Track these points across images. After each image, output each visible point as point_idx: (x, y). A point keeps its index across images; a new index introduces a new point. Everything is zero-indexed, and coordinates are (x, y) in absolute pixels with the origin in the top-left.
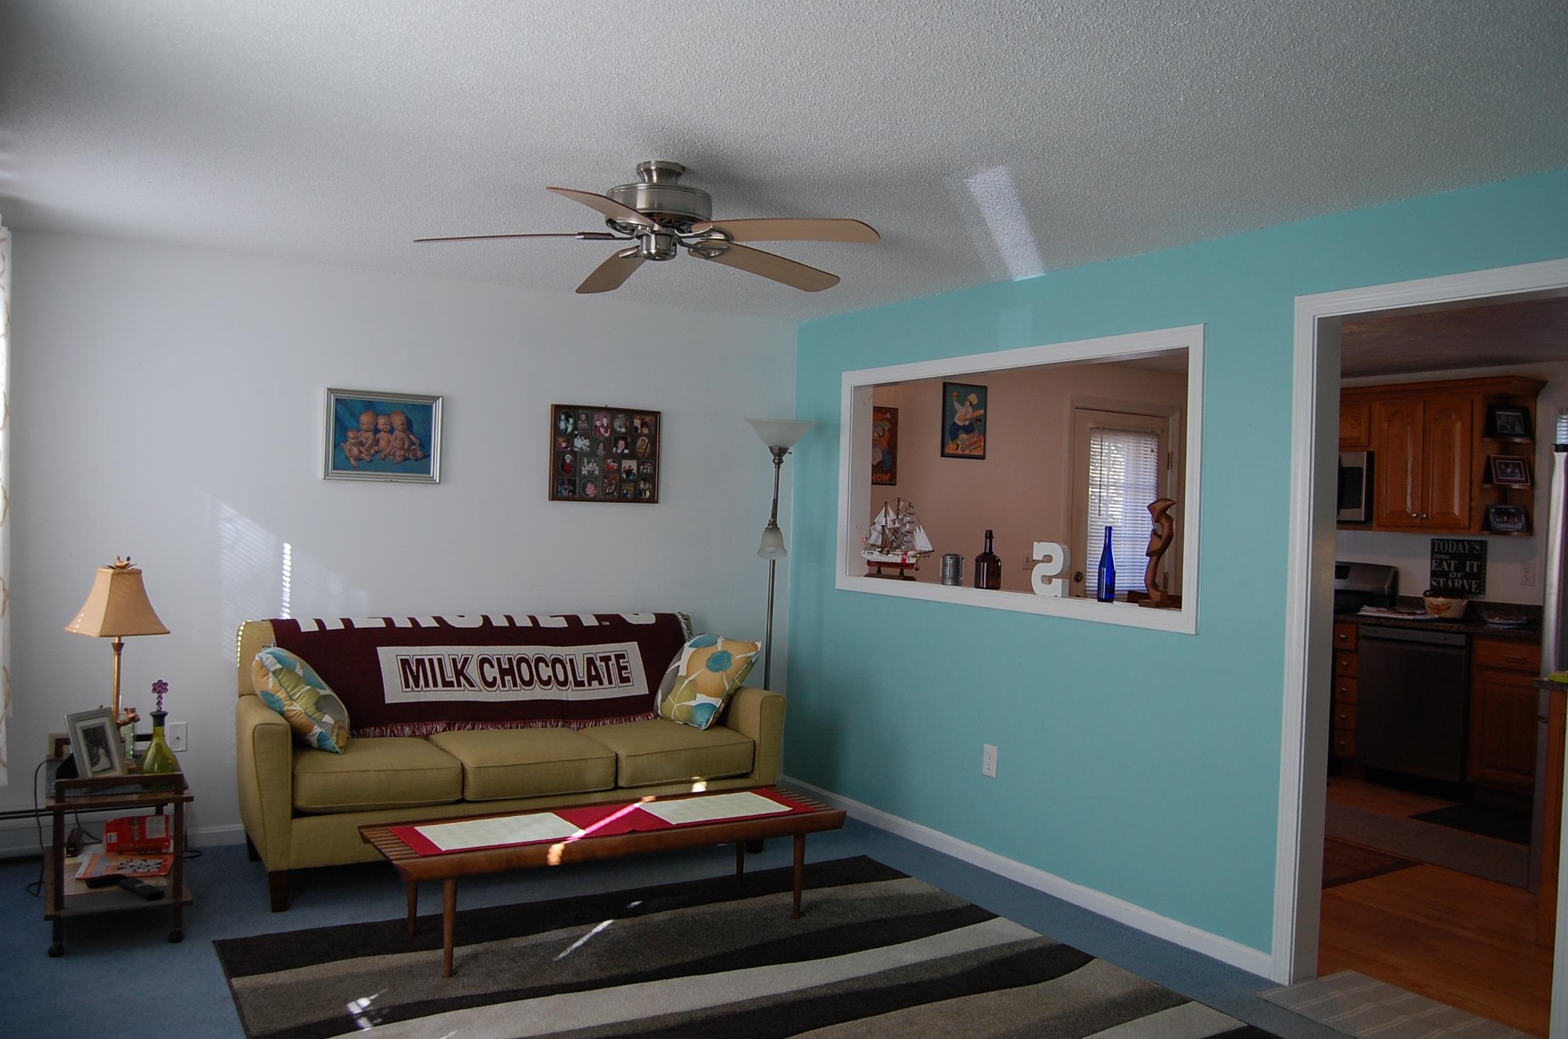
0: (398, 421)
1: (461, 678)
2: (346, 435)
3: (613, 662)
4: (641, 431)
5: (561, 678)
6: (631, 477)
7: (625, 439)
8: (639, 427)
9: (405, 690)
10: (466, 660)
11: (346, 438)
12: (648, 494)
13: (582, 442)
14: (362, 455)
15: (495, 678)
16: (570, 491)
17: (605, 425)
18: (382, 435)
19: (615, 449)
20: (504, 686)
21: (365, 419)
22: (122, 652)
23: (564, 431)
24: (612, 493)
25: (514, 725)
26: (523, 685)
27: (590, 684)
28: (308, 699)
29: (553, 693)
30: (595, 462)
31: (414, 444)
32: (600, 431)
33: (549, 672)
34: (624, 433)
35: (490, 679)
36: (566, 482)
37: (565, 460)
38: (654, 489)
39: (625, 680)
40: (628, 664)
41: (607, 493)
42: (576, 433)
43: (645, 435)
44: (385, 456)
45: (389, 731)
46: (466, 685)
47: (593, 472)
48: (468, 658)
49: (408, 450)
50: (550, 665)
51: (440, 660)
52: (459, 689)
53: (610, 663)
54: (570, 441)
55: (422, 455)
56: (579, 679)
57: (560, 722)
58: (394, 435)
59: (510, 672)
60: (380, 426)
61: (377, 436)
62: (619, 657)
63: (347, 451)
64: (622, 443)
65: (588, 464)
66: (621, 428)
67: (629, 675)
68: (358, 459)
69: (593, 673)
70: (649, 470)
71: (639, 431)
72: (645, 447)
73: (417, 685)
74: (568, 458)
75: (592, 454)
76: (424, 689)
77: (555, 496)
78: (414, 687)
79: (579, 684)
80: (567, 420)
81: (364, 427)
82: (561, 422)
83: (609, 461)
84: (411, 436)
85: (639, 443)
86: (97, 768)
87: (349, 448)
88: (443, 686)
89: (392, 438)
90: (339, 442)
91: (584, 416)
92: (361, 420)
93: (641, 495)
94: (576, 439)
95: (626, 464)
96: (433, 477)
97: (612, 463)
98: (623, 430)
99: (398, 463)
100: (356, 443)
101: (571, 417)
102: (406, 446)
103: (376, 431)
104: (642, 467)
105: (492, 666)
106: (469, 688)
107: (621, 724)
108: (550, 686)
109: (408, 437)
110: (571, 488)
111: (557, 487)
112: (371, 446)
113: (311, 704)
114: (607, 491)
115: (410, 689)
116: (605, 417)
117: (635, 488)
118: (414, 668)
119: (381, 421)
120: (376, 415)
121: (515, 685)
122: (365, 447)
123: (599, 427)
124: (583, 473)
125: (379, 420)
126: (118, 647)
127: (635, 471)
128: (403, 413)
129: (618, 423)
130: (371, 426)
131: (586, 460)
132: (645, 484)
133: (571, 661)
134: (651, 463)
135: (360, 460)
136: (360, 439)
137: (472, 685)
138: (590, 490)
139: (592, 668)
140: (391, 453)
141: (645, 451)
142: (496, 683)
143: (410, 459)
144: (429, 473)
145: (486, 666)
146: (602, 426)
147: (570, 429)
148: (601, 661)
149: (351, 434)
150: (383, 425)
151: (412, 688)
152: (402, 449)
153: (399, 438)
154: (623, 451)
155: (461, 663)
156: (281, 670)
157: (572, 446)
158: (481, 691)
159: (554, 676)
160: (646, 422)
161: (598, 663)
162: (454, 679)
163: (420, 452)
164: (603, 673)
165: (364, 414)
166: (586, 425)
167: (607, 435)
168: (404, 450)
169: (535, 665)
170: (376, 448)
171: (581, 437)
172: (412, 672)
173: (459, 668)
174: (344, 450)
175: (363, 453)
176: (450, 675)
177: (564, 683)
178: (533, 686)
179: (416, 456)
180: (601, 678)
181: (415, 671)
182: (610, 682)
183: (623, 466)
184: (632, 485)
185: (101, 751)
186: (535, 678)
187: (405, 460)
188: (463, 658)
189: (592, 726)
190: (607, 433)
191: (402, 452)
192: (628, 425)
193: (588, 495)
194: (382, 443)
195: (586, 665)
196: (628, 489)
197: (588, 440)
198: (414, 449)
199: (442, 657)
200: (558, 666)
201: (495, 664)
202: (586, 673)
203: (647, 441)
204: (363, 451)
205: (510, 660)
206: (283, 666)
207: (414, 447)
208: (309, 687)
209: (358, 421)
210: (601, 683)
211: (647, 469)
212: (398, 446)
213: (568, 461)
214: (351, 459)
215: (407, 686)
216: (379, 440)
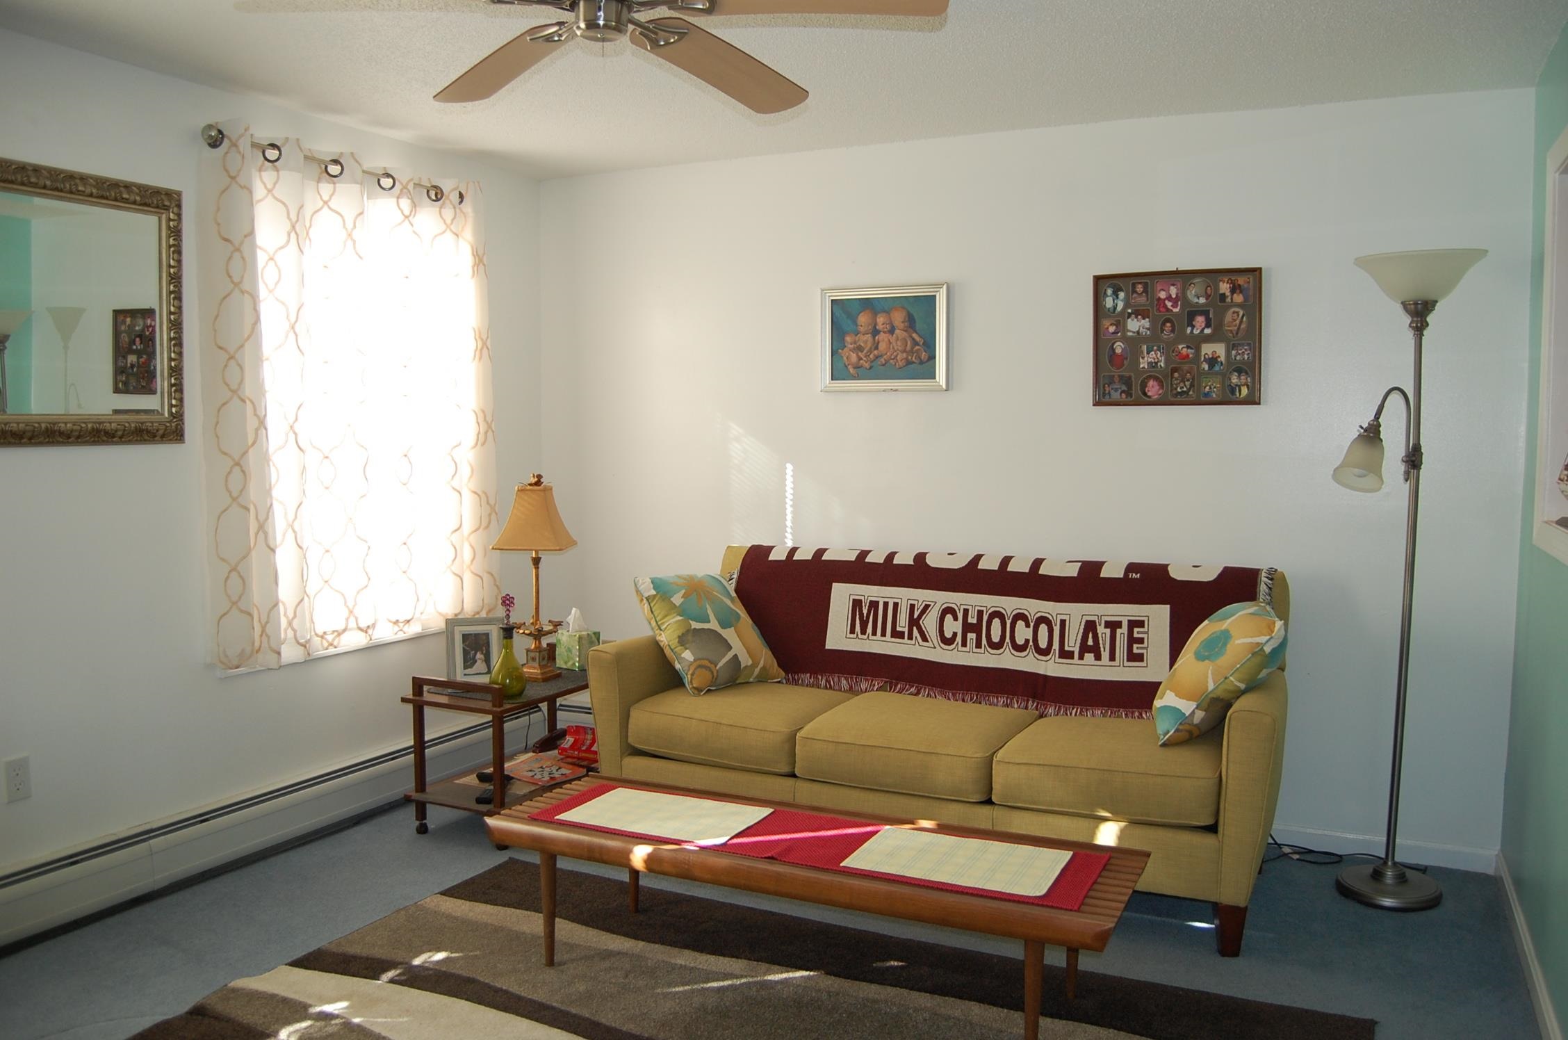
0: (898, 318)
1: (915, 628)
2: (844, 340)
3: (1122, 632)
4: (1232, 299)
5: (1043, 644)
6: (1217, 368)
7: (1205, 313)
8: (1228, 293)
9: (849, 635)
10: (927, 607)
11: (844, 343)
12: (1245, 391)
13: (1139, 324)
14: (861, 361)
15: (955, 634)
16: (1123, 392)
17: (1174, 296)
18: (882, 336)
19: (1189, 330)
20: (964, 644)
21: (863, 319)
22: (540, 566)
23: (1111, 310)
24: (1186, 393)
25: (968, 697)
26: (990, 647)
27: (1081, 657)
28: (674, 631)
29: (1028, 663)
30: (1159, 347)
31: (918, 345)
32: (1165, 306)
33: (1028, 634)
34: (1203, 305)
35: (948, 635)
36: (1116, 380)
37: (1113, 350)
38: (1253, 382)
39: (1134, 657)
40: (1145, 636)
41: (1179, 393)
42: (1130, 311)
43: (1239, 305)
44: (887, 362)
45: (824, 681)
46: (919, 638)
47: (1156, 363)
48: (930, 605)
49: (912, 352)
50: (1032, 624)
51: (896, 605)
52: (909, 642)
53: (1119, 631)
54: (1120, 324)
55: (927, 357)
56: (1067, 648)
57: (1030, 702)
58: (894, 335)
59: (976, 628)
60: (879, 327)
61: (877, 338)
62: (1134, 624)
63: (845, 358)
64: (1200, 321)
65: (1148, 353)
66: (1198, 298)
67: (1144, 651)
68: (857, 367)
69: (1090, 642)
70: (1246, 357)
71: (1229, 300)
72: (1238, 322)
73: (863, 632)
74: (1119, 347)
75: (1152, 340)
76: (871, 637)
77: (1101, 400)
78: (859, 633)
79: (1065, 655)
80: (1115, 294)
81: (862, 329)
82: (1107, 299)
83: (1180, 347)
84: (914, 335)
85: (1229, 317)
86: (468, 671)
87: (847, 354)
88: (892, 637)
89: (893, 339)
90: (838, 349)
91: (1140, 286)
92: (859, 323)
93: (1233, 392)
94: (1129, 320)
95: (1207, 349)
96: (939, 383)
97: (1185, 349)
98: (1202, 300)
99: (900, 368)
100: (854, 349)
101: (1122, 290)
102: (909, 348)
103: (875, 332)
104: (1234, 352)
105: (956, 619)
106: (921, 643)
107: (1119, 719)
108: (1025, 653)
109: (911, 336)
110: (1124, 388)
111: (1104, 387)
112: (870, 351)
113: (676, 636)
114: (1179, 390)
115: (855, 636)
116: (1173, 285)
117: (1223, 383)
118: (865, 612)
119: (881, 320)
120: (875, 314)
121: (979, 645)
122: (863, 353)
123: (1165, 300)
124: (1141, 366)
125: (878, 320)
126: (536, 561)
127: (1222, 359)
128: (903, 308)
129: (1193, 292)
130: (870, 327)
131: (1145, 348)
132: (1239, 377)
133: (1063, 622)
134: (1249, 345)
135: (859, 368)
136: (858, 344)
137: (925, 639)
138: (1153, 389)
139: (1090, 635)
140: (893, 357)
141: (1239, 329)
142: (955, 640)
143: (913, 362)
144: (935, 378)
145: (949, 617)
146: (1169, 298)
147: (1119, 308)
148: (1106, 627)
149: (848, 339)
150: (883, 324)
151: (857, 635)
152: (904, 351)
153: (900, 338)
154: (1203, 330)
155: (919, 611)
156: (654, 596)
157: (1125, 330)
158: (935, 648)
159: (1033, 642)
160: (1239, 285)
161: (1101, 629)
162: (906, 630)
163: (924, 353)
164: (1104, 644)
165: (862, 314)
166: (1145, 299)
167: (1176, 310)
168: (906, 352)
169: (1011, 624)
170: (876, 352)
171: (1136, 317)
172: (862, 616)
173: (915, 616)
174: (842, 357)
175: (862, 359)
176: (903, 625)
177: (1045, 652)
178: (1002, 650)
179: (920, 358)
180: (1100, 651)
181: (865, 615)
182: (1112, 658)
183: (1203, 353)
184: (1219, 378)
185: (479, 656)
186: (1008, 640)
187: (906, 365)
188: (923, 605)
189: (1076, 715)
190: (1177, 307)
191: (905, 355)
192: (1209, 292)
193: (1149, 397)
194: (882, 346)
195: (1081, 631)
196: (1212, 386)
197: (1147, 320)
198: (919, 349)
199: (899, 601)
200: (1043, 629)
201: (960, 616)
202: (1079, 641)
203: (1241, 313)
204: (863, 357)
205: (980, 613)
206: (658, 593)
207: (917, 347)
208: (681, 618)
209: (855, 322)
210: (1098, 657)
211: (1243, 355)
212: (900, 348)
213: (1118, 351)
214: (849, 367)
215: (852, 631)
216: (878, 342)
